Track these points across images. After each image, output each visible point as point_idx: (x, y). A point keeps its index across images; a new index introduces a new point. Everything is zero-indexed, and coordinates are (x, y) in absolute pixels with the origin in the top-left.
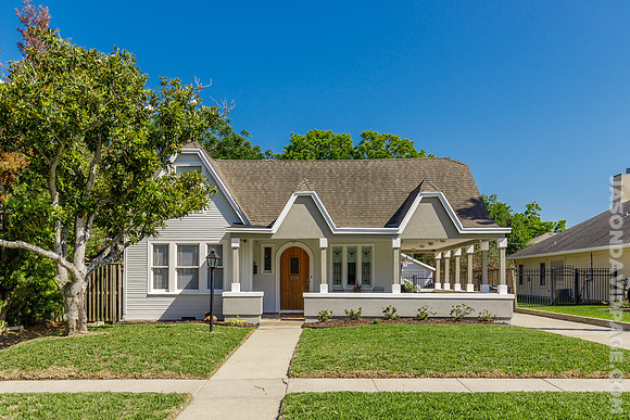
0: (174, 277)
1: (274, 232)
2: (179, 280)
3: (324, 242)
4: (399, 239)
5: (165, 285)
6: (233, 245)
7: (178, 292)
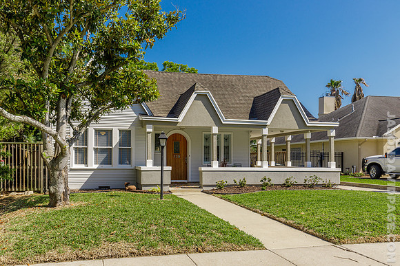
0: (91, 155)
1: (180, 121)
2: (96, 157)
3: (215, 130)
4: (267, 129)
5: (85, 161)
6: (148, 130)
7: (95, 167)
